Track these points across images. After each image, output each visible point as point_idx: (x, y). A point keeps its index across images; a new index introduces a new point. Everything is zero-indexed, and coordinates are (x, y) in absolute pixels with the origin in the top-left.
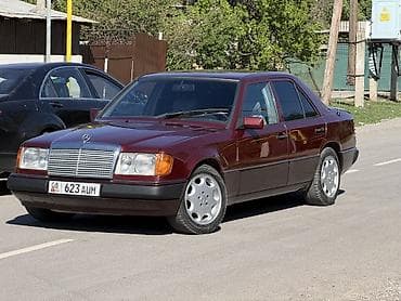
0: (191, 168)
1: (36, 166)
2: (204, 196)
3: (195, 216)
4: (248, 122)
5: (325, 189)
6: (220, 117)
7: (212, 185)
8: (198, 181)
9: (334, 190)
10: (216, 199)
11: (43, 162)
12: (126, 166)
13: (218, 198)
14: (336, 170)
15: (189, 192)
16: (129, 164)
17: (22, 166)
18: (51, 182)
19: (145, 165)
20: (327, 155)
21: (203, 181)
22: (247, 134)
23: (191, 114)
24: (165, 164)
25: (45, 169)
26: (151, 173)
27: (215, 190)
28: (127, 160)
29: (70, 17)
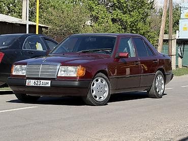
0: (94, 75)
1: (20, 73)
2: (100, 88)
3: (96, 97)
4: (121, 55)
5: (157, 90)
6: (107, 52)
7: (104, 83)
8: (97, 81)
9: (162, 91)
10: (106, 89)
11: (23, 71)
12: (63, 72)
13: (107, 89)
14: (163, 82)
15: (93, 85)
16: (64, 71)
17: (14, 73)
18: (27, 80)
19: (72, 72)
20: (159, 74)
21: (99, 80)
22: (120, 60)
23: (94, 51)
24: (82, 71)
25: (25, 75)
26: (75, 75)
27: (105, 85)
28: (63, 69)
29: (37, 24)
